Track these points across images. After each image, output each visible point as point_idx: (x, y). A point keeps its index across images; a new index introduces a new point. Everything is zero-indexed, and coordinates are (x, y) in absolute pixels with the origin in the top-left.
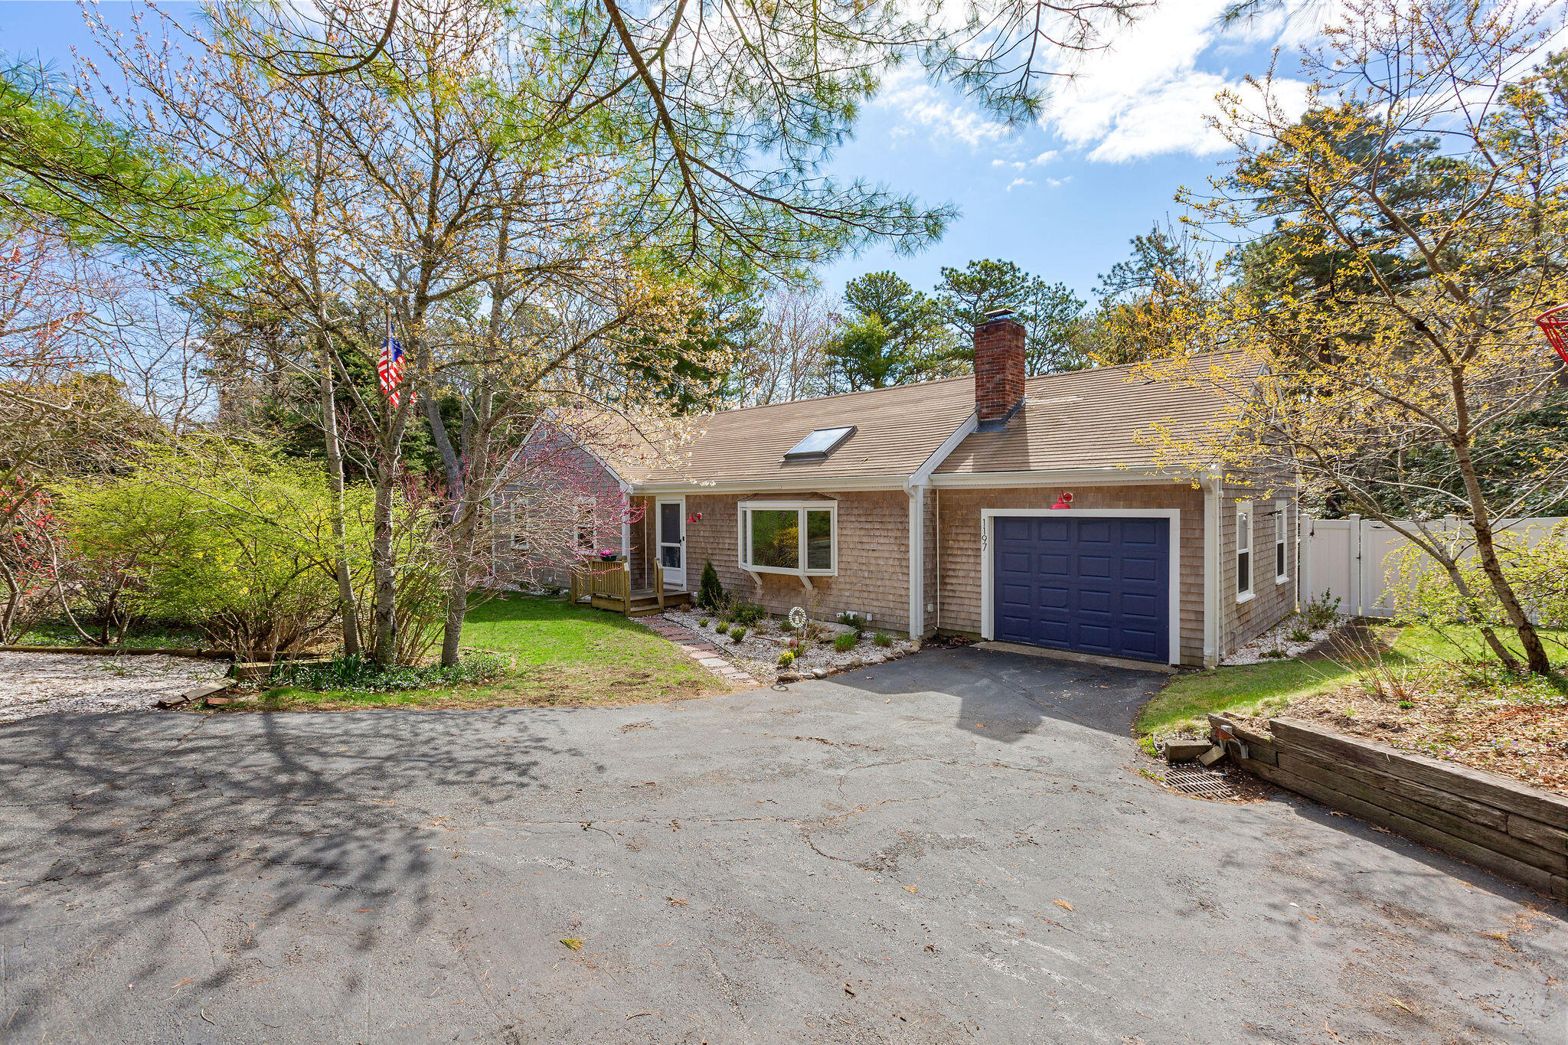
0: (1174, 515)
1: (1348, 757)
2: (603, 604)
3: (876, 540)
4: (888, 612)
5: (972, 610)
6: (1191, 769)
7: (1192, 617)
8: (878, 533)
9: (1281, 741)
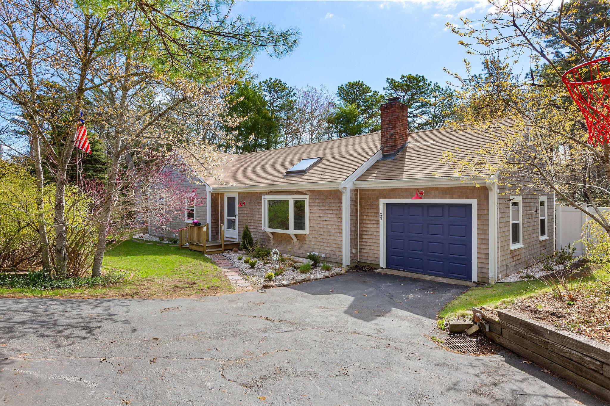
0: (474, 202)
1: (531, 331)
2: (194, 248)
3: (327, 215)
4: (333, 253)
5: (375, 252)
6: (461, 337)
7: (483, 256)
8: (328, 212)
9: (503, 322)
